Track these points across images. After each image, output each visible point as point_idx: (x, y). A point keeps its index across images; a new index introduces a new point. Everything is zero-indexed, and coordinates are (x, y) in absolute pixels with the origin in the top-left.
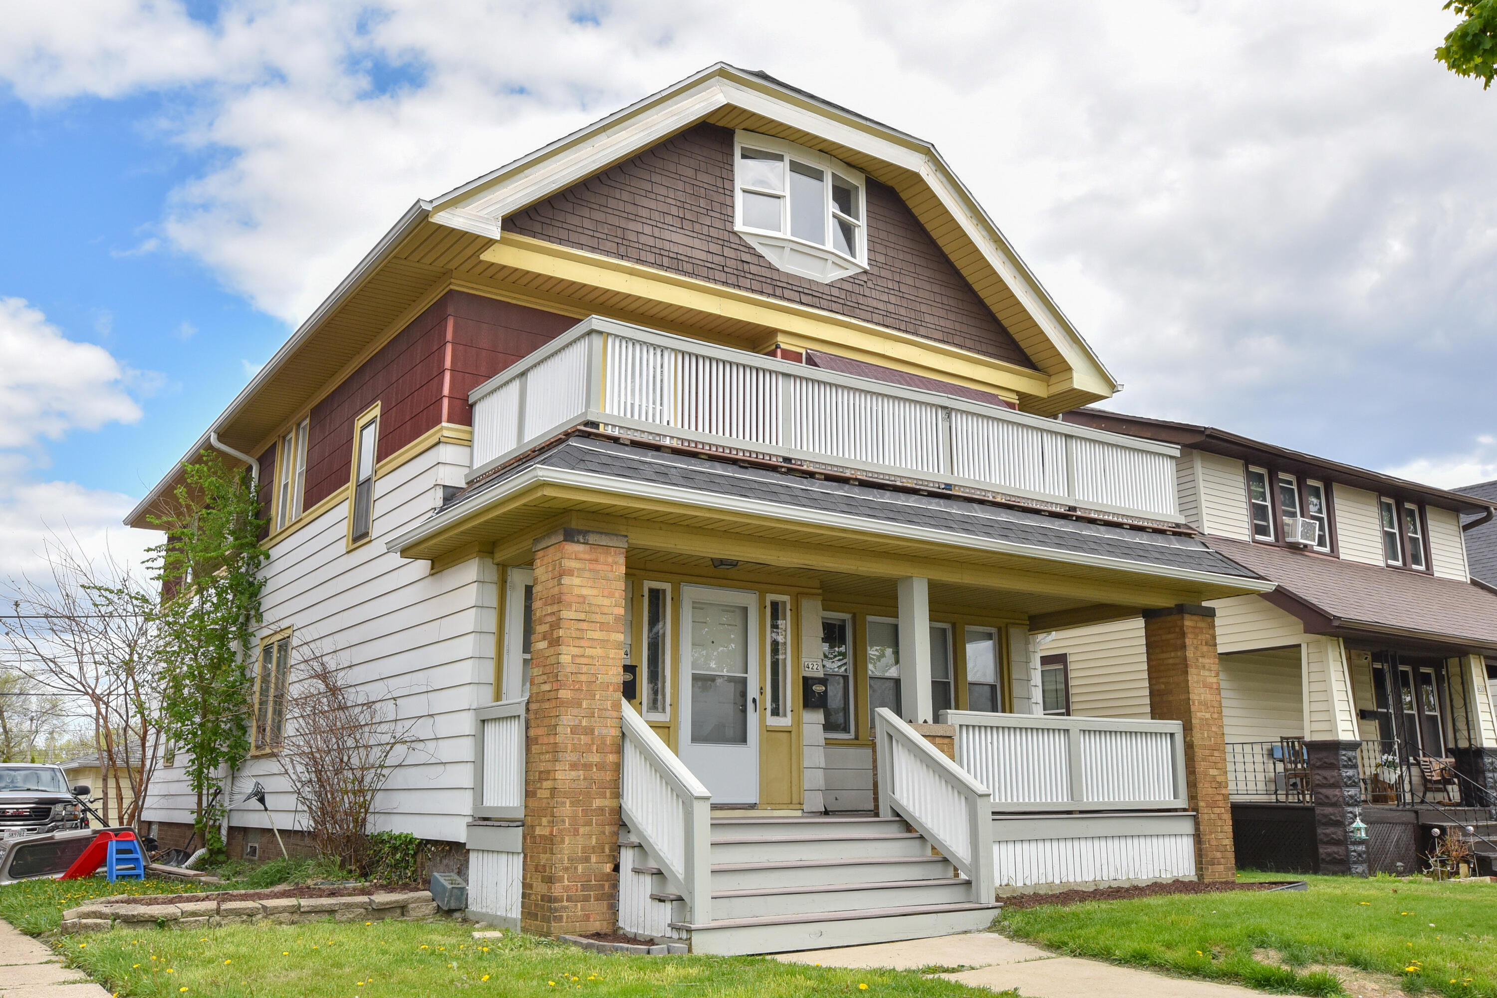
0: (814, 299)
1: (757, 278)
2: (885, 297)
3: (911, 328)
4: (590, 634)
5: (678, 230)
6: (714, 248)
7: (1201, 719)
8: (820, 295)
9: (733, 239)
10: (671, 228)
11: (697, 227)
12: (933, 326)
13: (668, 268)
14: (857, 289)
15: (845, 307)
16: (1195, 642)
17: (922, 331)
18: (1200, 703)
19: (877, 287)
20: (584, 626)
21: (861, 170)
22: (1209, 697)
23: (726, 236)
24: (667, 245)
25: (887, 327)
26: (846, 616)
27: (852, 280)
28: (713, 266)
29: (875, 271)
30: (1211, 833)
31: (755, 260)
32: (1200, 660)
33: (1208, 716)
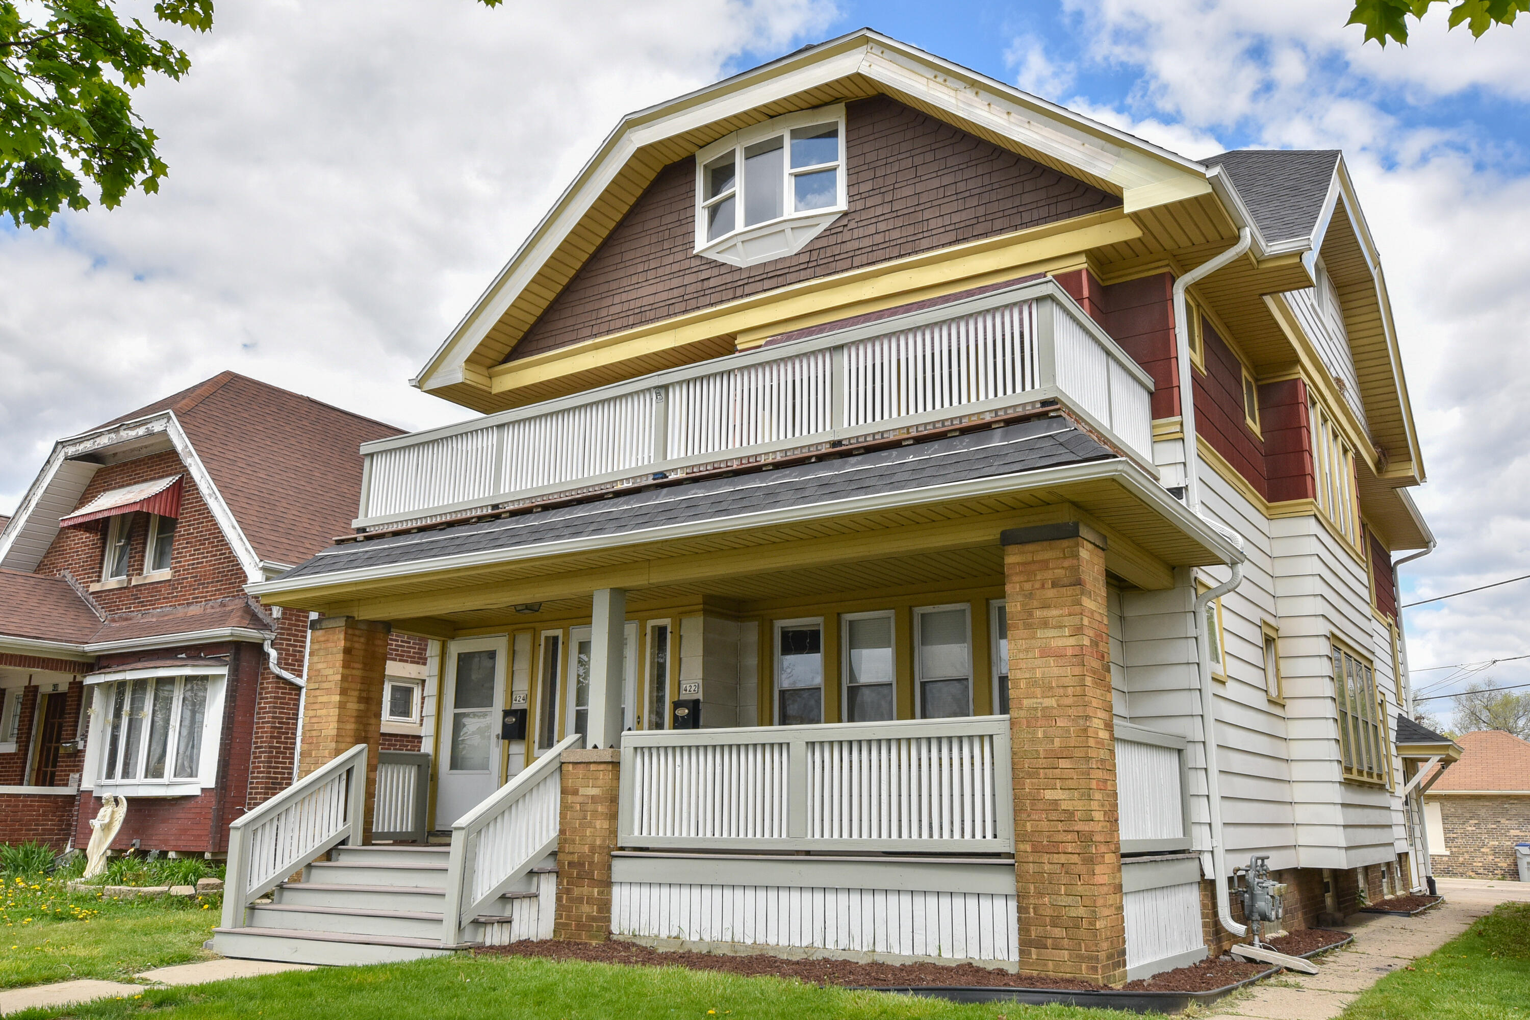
0: (780, 278)
1: (717, 289)
2: (872, 229)
3: (909, 248)
4: (320, 699)
5: (644, 284)
6: (676, 282)
7: (1029, 709)
8: (786, 271)
9: (694, 263)
10: (636, 286)
11: (660, 272)
12: (943, 230)
13: (633, 326)
14: (832, 240)
15: (817, 269)
16: (1028, 586)
17: (925, 243)
18: (1033, 683)
19: (860, 224)
20: (318, 693)
21: (836, 101)
22: (1056, 671)
23: (686, 264)
24: (632, 305)
25: (873, 263)
26: (819, 620)
27: (828, 233)
28: (673, 301)
29: (859, 205)
30: (1041, 895)
31: (715, 272)
32: (1038, 613)
33: (1052, 702)
